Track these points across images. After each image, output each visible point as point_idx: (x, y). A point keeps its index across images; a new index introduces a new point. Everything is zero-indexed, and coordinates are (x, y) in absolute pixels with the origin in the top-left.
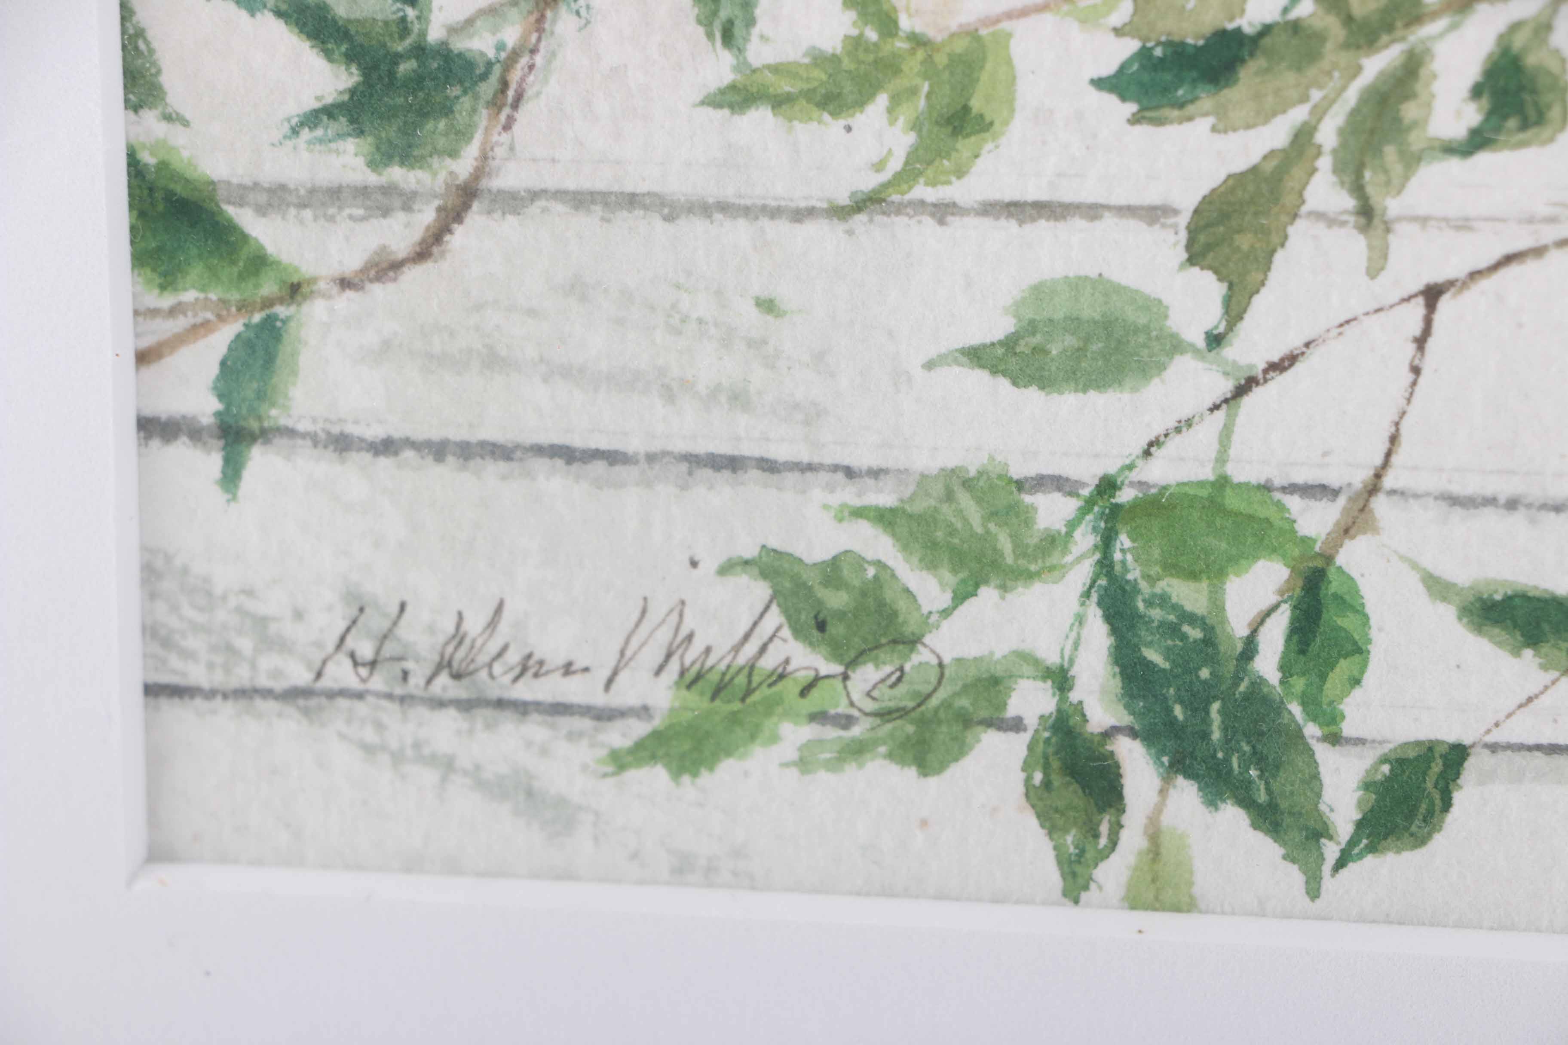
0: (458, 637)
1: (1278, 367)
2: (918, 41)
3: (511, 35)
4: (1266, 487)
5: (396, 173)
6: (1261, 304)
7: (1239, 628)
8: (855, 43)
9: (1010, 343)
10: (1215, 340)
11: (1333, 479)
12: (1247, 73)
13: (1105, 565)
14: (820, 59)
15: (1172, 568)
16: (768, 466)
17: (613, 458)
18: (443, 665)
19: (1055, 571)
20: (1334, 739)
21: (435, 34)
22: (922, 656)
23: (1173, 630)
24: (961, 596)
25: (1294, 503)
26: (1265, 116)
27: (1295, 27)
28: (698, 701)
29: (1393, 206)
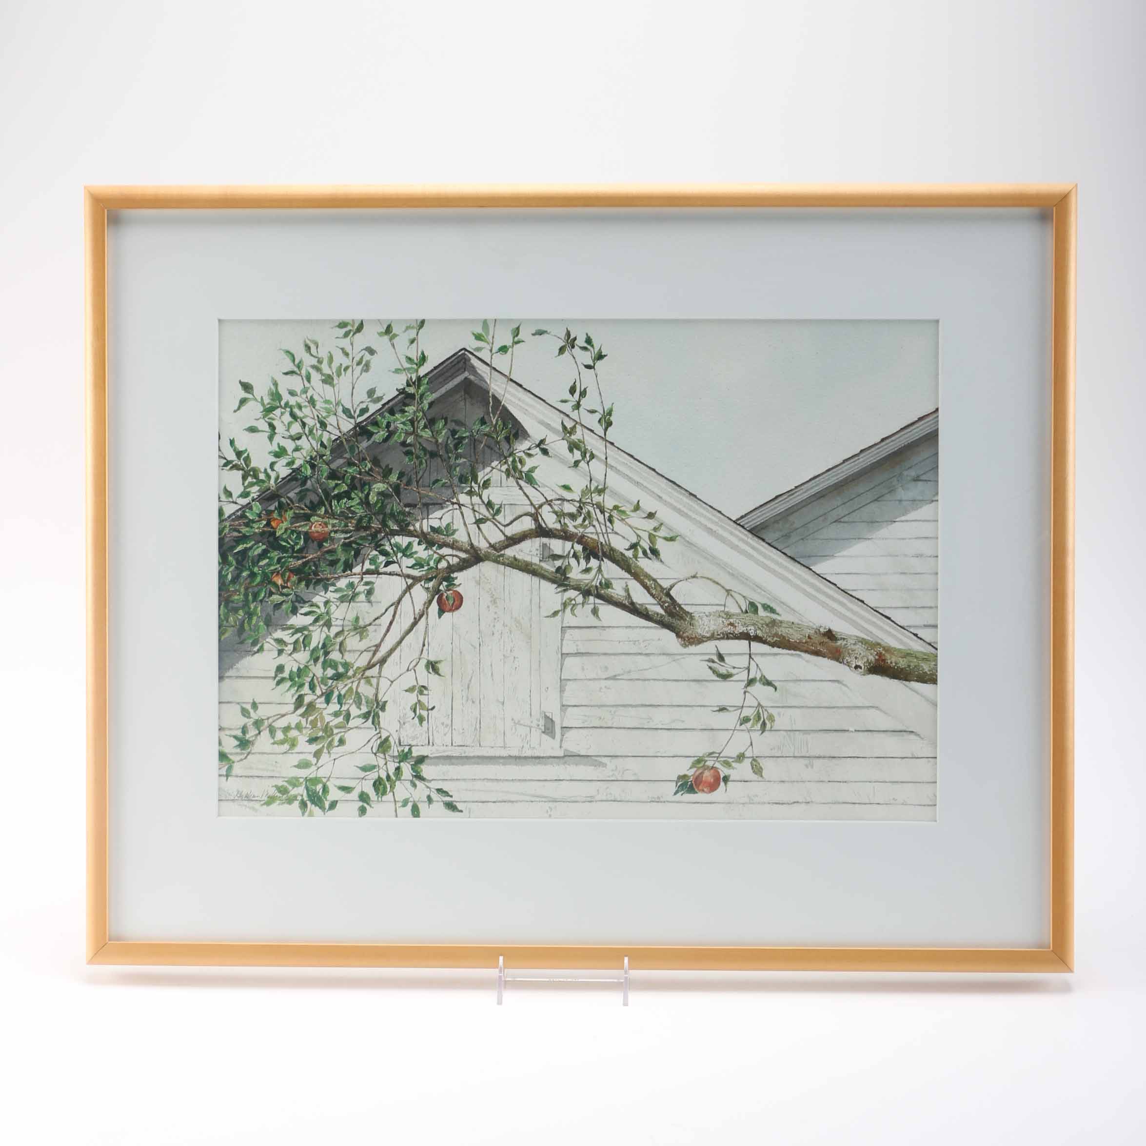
0: (247, 793)
1: (322, 766)
2: (290, 738)
3: (254, 738)
4: (320, 778)
5: (243, 751)
6: (320, 761)
7: (318, 790)
8: (284, 738)
9: (298, 765)
10: (316, 764)
11: (326, 776)
12: (318, 741)
13: (306, 785)
14: (281, 740)
15: (312, 785)
16: (276, 777)
17: (262, 777)
18: (246, 797)
19: (302, 786)
20: (326, 800)
21: (247, 738)
22: (289, 794)
23: (312, 791)
24: (293, 788)
25: (323, 779)
26: (321, 744)
27: (323, 736)
28: (269, 799)
29: (331, 752)
